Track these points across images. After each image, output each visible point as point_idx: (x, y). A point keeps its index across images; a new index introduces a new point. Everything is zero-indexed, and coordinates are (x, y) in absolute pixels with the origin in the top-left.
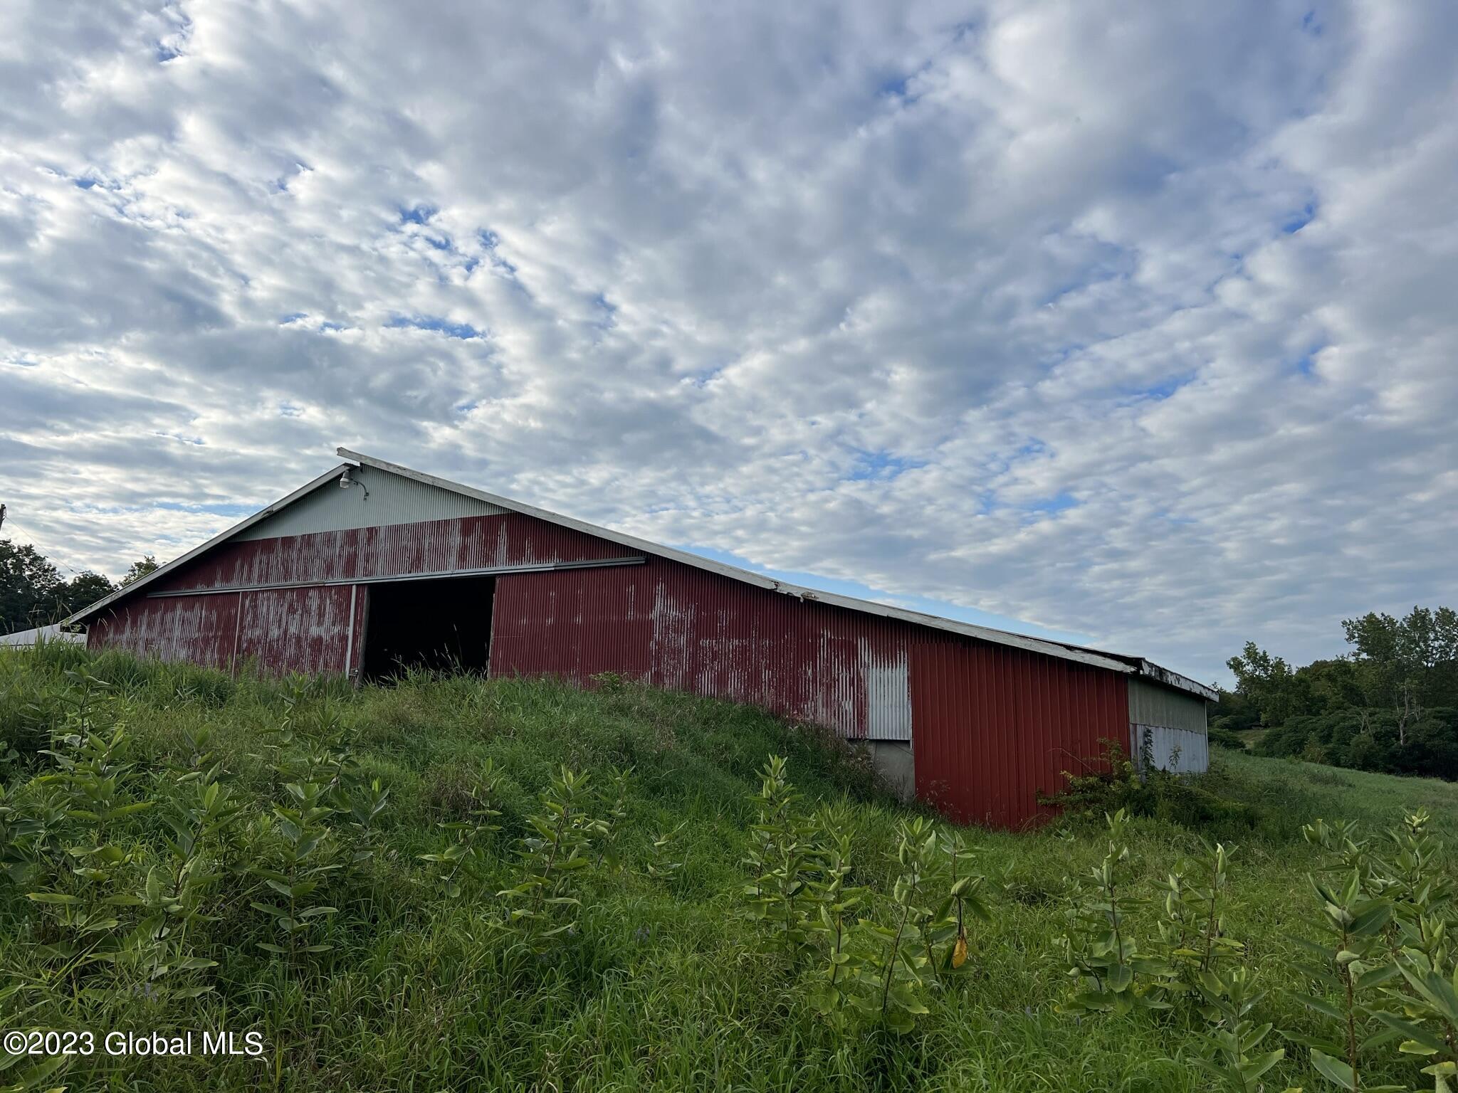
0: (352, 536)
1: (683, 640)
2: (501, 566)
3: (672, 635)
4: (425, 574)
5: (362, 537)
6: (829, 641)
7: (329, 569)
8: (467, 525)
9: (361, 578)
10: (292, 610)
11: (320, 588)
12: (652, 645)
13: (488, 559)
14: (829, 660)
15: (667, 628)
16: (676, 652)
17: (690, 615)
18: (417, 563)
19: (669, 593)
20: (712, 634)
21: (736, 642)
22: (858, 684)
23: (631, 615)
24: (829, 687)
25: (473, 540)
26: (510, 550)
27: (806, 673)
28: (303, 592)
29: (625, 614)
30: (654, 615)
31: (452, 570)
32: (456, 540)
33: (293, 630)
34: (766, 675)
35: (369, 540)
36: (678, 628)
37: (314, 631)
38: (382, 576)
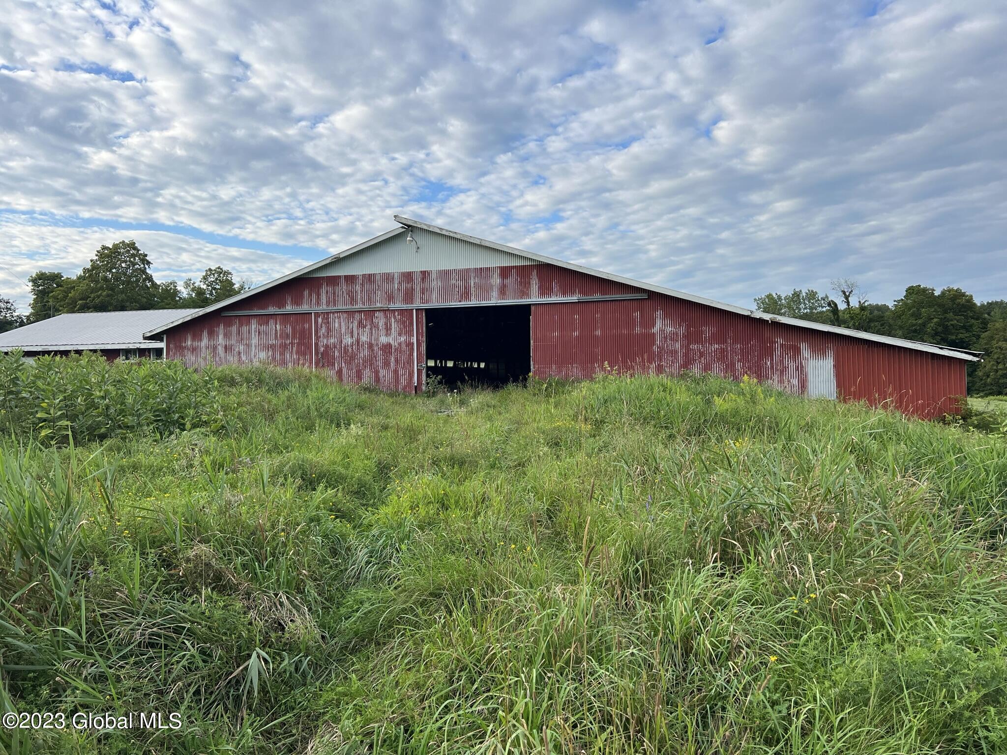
0: (408, 277)
1: (678, 346)
2: (534, 298)
3: (669, 342)
4: (473, 303)
5: (417, 279)
6: (782, 345)
7: (390, 298)
8: (505, 272)
9: (417, 304)
10: (361, 325)
11: (385, 311)
12: (655, 348)
13: (524, 293)
14: (782, 356)
15: (666, 338)
16: (674, 353)
17: (682, 331)
18: (466, 295)
19: (666, 316)
20: (698, 341)
21: (716, 346)
22: (801, 370)
23: (638, 330)
24: (782, 372)
25: (510, 281)
26: (540, 288)
27: (766, 363)
28: (371, 313)
29: (634, 328)
30: (656, 329)
31: (494, 300)
32: (496, 280)
33: (364, 338)
34: (738, 366)
35: (423, 279)
36: (674, 337)
37: (383, 340)
38: (436, 303)
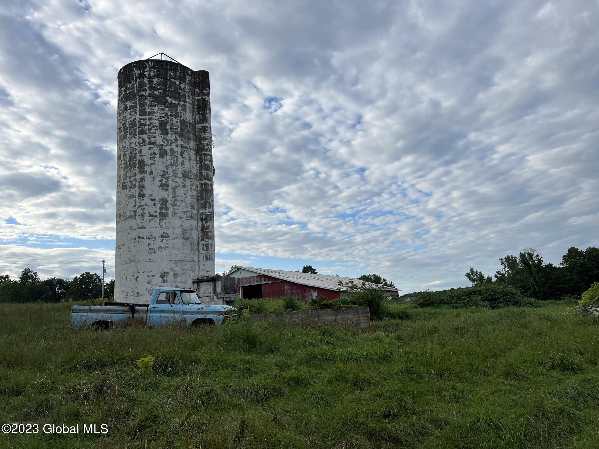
2: (263, 283)
4: (251, 284)
5: (241, 279)
6: (308, 290)
9: (241, 285)
12: (285, 292)
13: (261, 282)
14: (308, 293)
15: (287, 290)
16: (289, 293)
17: (290, 288)
18: (250, 283)
20: (293, 290)
21: (296, 291)
22: (311, 295)
24: (308, 296)
26: (264, 280)
27: (305, 294)
29: (281, 288)
30: (285, 288)
31: (256, 283)
32: (256, 279)
34: (300, 295)
38: (244, 285)
